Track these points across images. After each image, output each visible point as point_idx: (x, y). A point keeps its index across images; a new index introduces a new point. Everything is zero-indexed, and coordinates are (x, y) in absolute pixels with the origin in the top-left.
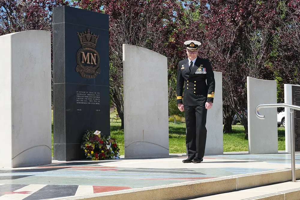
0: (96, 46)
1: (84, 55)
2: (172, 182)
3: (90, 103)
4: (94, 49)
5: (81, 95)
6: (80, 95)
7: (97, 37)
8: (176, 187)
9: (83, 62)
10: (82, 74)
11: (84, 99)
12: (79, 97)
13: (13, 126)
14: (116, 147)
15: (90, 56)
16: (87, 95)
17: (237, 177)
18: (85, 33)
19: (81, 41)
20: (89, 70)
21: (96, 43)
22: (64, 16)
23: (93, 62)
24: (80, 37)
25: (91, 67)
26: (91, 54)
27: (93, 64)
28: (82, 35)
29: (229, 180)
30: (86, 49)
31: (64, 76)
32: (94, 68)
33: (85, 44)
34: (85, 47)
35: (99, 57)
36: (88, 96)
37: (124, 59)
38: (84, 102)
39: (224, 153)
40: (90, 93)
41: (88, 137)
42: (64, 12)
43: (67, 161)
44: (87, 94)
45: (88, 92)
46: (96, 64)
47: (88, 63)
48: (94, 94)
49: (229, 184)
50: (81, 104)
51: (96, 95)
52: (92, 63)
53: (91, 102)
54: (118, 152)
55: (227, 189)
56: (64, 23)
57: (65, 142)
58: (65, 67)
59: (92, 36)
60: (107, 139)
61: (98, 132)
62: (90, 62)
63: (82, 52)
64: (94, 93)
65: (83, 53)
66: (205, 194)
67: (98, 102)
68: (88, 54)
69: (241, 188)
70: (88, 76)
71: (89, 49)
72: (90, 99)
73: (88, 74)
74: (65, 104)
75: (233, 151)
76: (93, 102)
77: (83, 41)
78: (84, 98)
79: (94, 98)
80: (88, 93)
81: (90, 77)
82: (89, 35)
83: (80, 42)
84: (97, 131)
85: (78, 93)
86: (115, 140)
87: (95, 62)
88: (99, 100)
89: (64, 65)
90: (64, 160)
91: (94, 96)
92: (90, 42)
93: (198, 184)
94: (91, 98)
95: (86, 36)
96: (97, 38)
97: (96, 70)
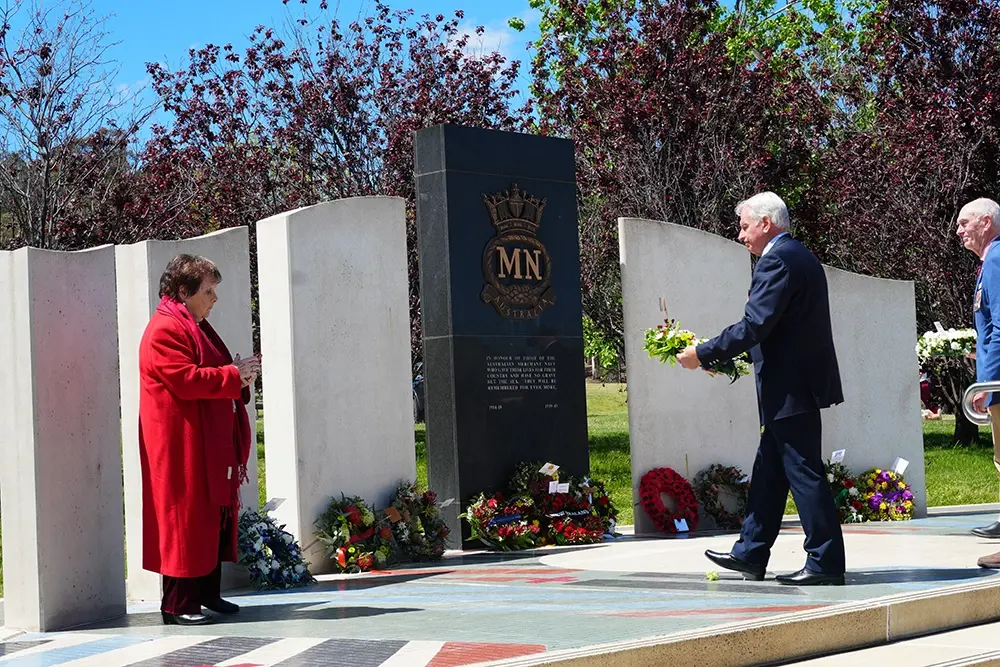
0: (537, 229)
1: (503, 255)
2: (680, 626)
3: (527, 387)
4: (532, 236)
5: (501, 367)
6: (498, 367)
7: (540, 204)
8: (681, 642)
9: (502, 275)
10: (501, 307)
11: (509, 376)
12: (494, 373)
13: (301, 463)
14: (606, 506)
15: (523, 257)
16: (516, 366)
17: (888, 604)
18: (504, 195)
19: (495, 216)
20: (520, 296)
21: (539, 218)
22: (443, 153)
23: (532, 273)
24: (491, 206)
25: (527, 288)
26: (525, 251)
27: (530, 278)
28: (498, 201)
29: (862, 612)
30: (511, 238)
31: (450, 315)
32: (537, 290)
33: (507, 226)
34: (508, 234)
35: (548, 259)
36: (520, 367)
37: (622, 260)
38: (509, 384)
39: (931, 510)
40: (528, 358)
41: (523, 480)
42: (443, 140)
43: (464, 549)
44: (516, 362)
45: (519, 358)
46: (540, 278)
47: (518, 275)
48: (538, 360)
49: (860, 625)
50: (501, 391)
51: (543, 364)
52: (528, 277)
53: (529, 385)
54: (611, 521)
55: (855, 641)
56: (444, 171)
57: (458, 499)
58: (449, 293)
59: (525, 203)
60: (580, 485)
61: (551, 468)
62: (523, 273)
63: (498, 248)
64: (538, 358)
65: (502, 250)
66: (782, 657)
67: (550, 384)
68: (517, 251)
69: (903, 634)
70: (518, 314)
71: (518, 238)
72: (526, 375)
73: (520, 307)
74: (453, 394)
75: (965, 502)
76: (537, 384)
77: (499, 218)
78: (509, 373)
79: (537, 373)
80: (521, 360)
81: (525, 314)
82: (516, 202)
83: (492, 220)
84: (548, 465)
85: (492, 361)
86: (602, 488)
87: (537, 273)
88: (552, 378)
89: (449, 287)
90: (457, 549)
91: (537, 367)
92: (520, 217)
93: (755, 632)
94: (528, 373)
95: (508, 203)
96: (542, 208)
97: (542, 295)
